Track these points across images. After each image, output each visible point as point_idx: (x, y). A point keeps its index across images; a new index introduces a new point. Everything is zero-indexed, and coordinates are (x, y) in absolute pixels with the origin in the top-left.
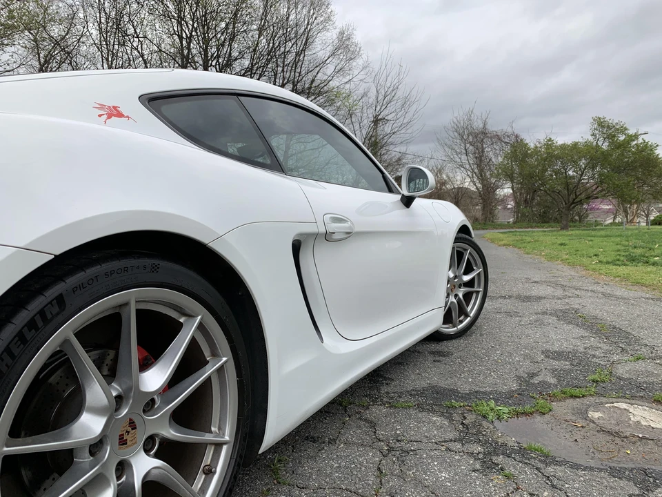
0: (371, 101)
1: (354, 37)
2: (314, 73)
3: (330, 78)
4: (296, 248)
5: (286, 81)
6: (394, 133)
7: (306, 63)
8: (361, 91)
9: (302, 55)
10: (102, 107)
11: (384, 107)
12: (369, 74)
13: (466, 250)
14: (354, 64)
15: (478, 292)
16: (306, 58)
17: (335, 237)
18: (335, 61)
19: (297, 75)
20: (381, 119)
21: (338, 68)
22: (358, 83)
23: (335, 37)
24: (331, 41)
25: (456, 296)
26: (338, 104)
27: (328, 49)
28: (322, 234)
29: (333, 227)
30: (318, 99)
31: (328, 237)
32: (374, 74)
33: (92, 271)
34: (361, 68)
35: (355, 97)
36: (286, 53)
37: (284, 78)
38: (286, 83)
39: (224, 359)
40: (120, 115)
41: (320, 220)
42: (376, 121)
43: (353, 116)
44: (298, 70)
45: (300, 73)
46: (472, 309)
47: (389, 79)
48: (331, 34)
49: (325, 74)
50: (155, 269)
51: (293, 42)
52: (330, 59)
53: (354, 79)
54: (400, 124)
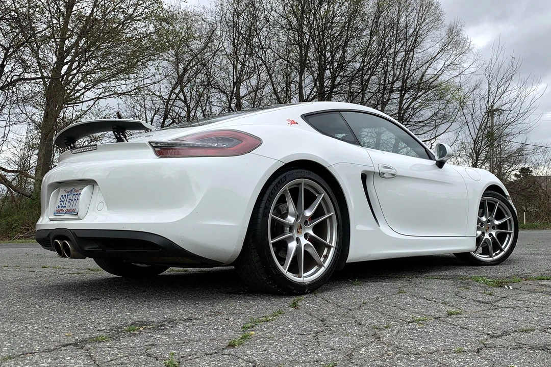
0: (483, 93)
1: (464, 33)
2: (424, 69)
3: (440, 72)
4: (364, 177)
5: (395, 79)
6: (510, 124)
7: (415, 60)
8: (473, 83)
9: (412, 53)
10: (289, 120)
11: (497, 98)
12: (480, 67)
13: (496, 202)
14: (465, 58)
15: (510, 234)
16: (415, 56)
17: (385, 175)
18: (445, 56)
19: (407, 72)
20: (497, 110)
21: (448, 62)
22: (468, 76)
23: (444, 34)
24: (440, 39)
25: (490, 235)
26: (448, 97)
27: (438, 45)
28: (377, 173)
29: (383, 170)
30: (428, 93)
31: (381, 175)
32: (485, 66)
33: (293, 171)
34: (472, 61)
35: (467, 90)
36: (396, 53)
37: (394, 76)
38: (396, 81)
39: (332, 213)
40: (295, 123)
41: (376, 166)
42: (491, 112)
43: (465, 107)
44: (407, 68)
45: (409, 69)
46: (506, 246)
47: (501, 70)
48: (439, 32)
49: (435, 69)
50: (309, 174)
51: (402, 42)
52: (440, 55)
53: (466, 73)
54: (515, 114)
